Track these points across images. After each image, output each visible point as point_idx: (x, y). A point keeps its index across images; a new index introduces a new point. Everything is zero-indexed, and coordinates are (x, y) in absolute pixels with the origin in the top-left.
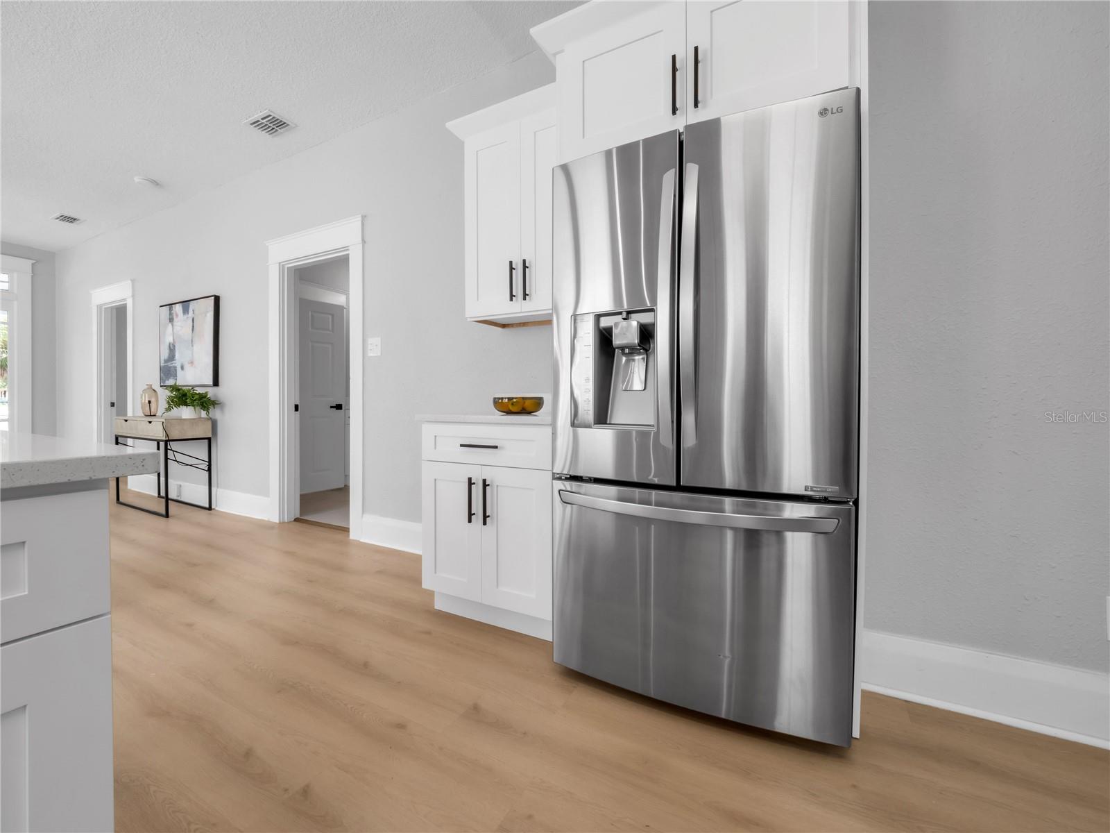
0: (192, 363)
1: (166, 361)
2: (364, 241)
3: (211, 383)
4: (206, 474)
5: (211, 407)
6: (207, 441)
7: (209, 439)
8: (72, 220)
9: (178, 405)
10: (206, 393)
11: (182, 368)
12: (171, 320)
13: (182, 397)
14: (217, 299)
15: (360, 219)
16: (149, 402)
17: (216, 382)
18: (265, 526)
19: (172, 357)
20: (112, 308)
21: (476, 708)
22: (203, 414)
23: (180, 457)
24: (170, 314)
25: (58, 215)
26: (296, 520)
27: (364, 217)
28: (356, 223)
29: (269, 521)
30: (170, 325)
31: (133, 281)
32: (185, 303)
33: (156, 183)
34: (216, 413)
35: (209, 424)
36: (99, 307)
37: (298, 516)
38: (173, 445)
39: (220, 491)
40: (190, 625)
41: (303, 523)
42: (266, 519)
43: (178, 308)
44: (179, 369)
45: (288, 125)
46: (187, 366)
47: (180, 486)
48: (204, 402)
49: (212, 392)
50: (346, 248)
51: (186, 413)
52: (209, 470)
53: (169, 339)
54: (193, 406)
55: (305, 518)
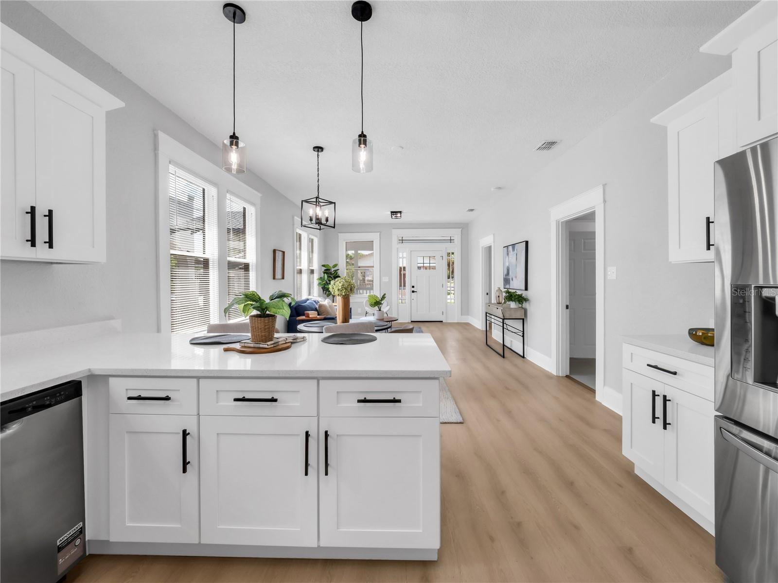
0: (516, 277)
1: (506, 276)
2: (605, 201)
3: (524, 289)
4: (522, 338)
5: (524, 302)
6: (522, 320)
7: (523, 319)
8: (472, 210)
9: (509, 301)
10: (522, 294)
11: (512, 280)
12: (508, 254)
13: (511, 297)
14: (527, 242)
15: (602, 187)
16: (499, 297)
17: (526, 289)
18: (549, 376)
19: (508, 274)
20: (487, 247)
21: (630, 550)
22: (520, 305)
23: (509, 328)
24: (508, 251)
25: (467, 210)
26: (567, 376)
27: (604, 186)
28: (600, 190)
29: (551, 373)
30: (507, 257)
31: (494, 235)
32: (513, 245)
33: (500, 188)
34: (525, 305)
35: (523, 311)
36: (482, 247)
37: (568, 374)
38: (506, 321)
39: (529, 348)
40: (498, 421)
41: (570, 379)
42: (550, 371)
43: (510, 248)
44: (511, 280)
45: (556, 142)
46: (514, 279)
47: (512, 341)
48: (521, 299)
49: (524, 294)
50: (594, 207)
51: (513, 305)
52: (523, 336)
53: (507, 264)
54: (515, 301)
55: (572, 376)
